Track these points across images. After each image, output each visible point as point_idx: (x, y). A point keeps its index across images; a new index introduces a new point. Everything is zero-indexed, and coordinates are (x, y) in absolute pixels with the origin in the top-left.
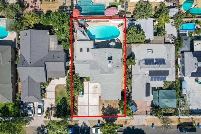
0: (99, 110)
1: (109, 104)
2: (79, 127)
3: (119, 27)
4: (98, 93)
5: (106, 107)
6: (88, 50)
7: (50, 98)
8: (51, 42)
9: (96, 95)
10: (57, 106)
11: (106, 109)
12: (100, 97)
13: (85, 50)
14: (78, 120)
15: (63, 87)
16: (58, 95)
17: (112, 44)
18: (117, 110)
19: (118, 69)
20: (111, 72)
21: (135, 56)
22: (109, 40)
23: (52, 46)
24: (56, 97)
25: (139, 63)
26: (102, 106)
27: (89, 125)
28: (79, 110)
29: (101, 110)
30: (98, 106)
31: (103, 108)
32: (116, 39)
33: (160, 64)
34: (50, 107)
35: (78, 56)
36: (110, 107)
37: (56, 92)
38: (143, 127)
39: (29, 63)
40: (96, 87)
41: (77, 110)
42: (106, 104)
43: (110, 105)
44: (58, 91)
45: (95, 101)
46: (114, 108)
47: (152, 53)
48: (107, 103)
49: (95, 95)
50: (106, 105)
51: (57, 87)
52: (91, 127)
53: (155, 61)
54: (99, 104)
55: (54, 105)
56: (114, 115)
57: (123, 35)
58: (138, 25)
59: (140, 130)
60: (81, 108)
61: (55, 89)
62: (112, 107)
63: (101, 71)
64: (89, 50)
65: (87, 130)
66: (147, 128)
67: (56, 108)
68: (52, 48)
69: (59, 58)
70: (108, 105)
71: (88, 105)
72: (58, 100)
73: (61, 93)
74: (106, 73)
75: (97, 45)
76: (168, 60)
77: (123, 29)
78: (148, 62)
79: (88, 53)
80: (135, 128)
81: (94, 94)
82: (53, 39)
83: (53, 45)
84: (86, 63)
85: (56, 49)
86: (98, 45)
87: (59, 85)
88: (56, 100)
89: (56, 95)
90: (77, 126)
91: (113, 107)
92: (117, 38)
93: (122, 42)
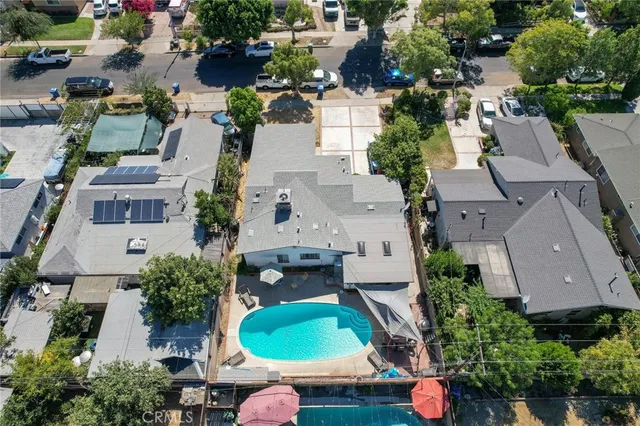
0: (320, 119)
2: (373, 87)
3: (240, 353)
5: (301, 125)
6: (362, 252)
7: (465, 138)
8: (507, 271)
10: (441, 123)
11: (299, 120)
12: (318, 144)
13: (374, 249)
14: (376, 98)
16: (443, 144)
17: (271, 276)
19: (259, 188)
20: (282, 178)
21: (193, 233)
22: (282, 303)
23: (497, 261)
24: (450, 140)
25: (184, 207)
27: (347, 90)
29: (313, 118)
30: (323, 124)
31: (308, 121)
32: (257, 307)
33: (113, 202)
34: (461, 121)
35: (396, 230)
37: (452, 150)
38: (203, 90)
39: (559, 193)
41: (381, 116)
44: (447, 155)
45: (333, 137)
46: (277, 123)
47: (130, 240)
52: (340, 87)
53: (128, 214)
54: (320, 130)
55: (450, 124)
56: (279, 109)
57: (227, 322)
58: (156, 348)
59: (210, 85)
60: (374, 121)
63: (316, 180)
64: (359, 250)
65: (353, 83)
66: (191, 88)
67: (444, 118)
68: (498, 251)
69: (464, 216)
71: (351, 127)
72: (441, 135)
73: (437, 150)
74: (298, 174)
75: (329, 286)
76: (80, 217)
77: (225, 345)
78: (151, 212)
79: (361, 239)
80: (224, 87)
82: (500, 284)
83: (494, 262)
84: (366, 204)
85: (482, 248)
86: (328, 282)
88: (447, 133)
89: (451, 145)
90: (379, 88)
92: (252, 311)
93: (234, 297)
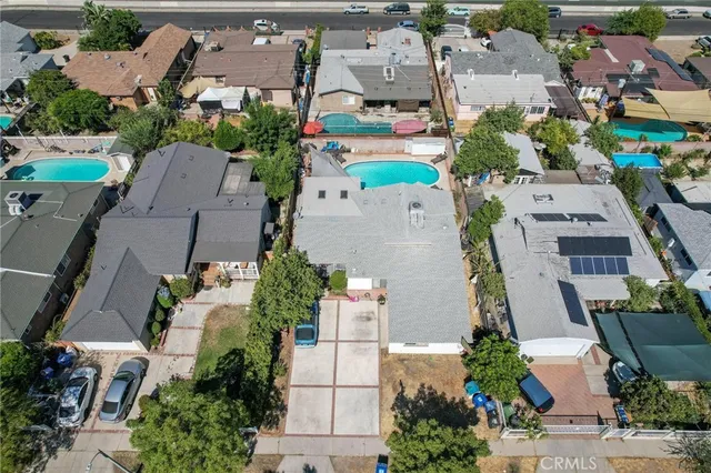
0: (381, 405)
1: (424, 381)
3: (435, 163)
4: (374, 337)
5: (411, 393)
6: (344, 195)
7: (177, 352)
9: (367, 345)
11: (415, 403)
12: (383, 353)
14: (282, 457)
15: (237, 313)
16: (213, 342)
18: (465, 407)
23: (232, 183)
24: (201, 348)
26: (395, 389)
28: (289, 407)
29: (393, 409)
30: (376, 391)
31: (401, 401)
36: (431, 394)
37: (206, 331)
40: (369, 319)
41: (283, 408)
42: (410, 382)
43: (430, 388)
44: (216, 326)
45: (363, 368)
46: (449, 398)
48: (414, 378)
49: (362, 346)
50: (413, 386)
51: (214, 314)
54: (381, 381)
60: (299, 396)
61: (208, 320)
62: (439, 393)
64: (346, 194)
70: (423, 386)
71: (334, 386)
72: (209, 358)
73: (226, 333)
77: (447, 168)
81: (359, 341)
87: (226, 306)
88: (199, 361)
89: (204, 340)
91: (443, 396)
